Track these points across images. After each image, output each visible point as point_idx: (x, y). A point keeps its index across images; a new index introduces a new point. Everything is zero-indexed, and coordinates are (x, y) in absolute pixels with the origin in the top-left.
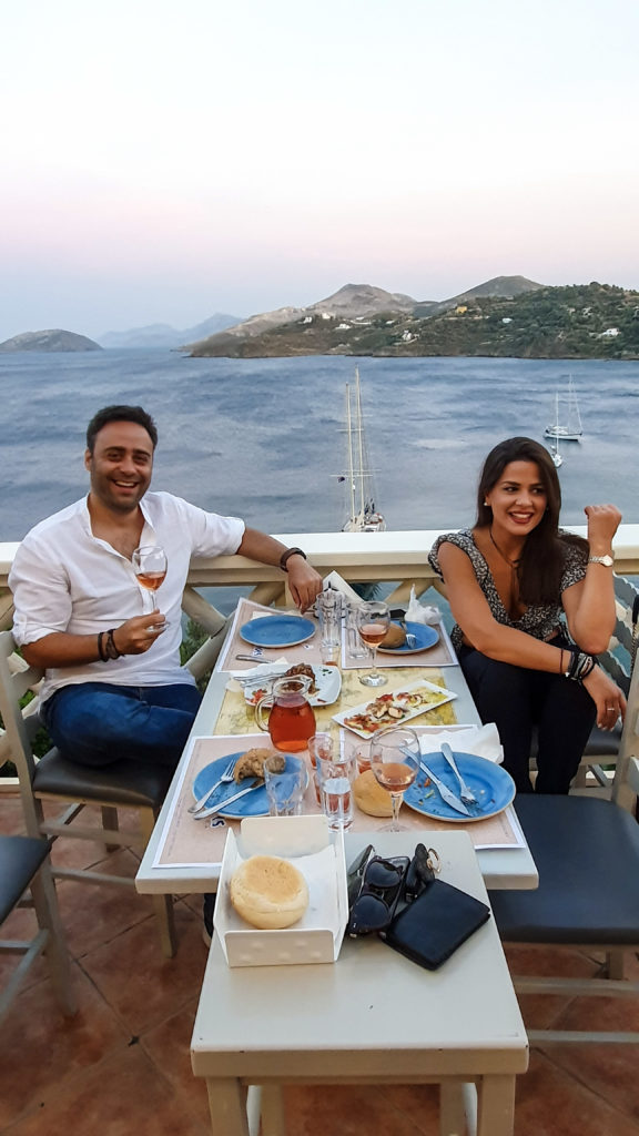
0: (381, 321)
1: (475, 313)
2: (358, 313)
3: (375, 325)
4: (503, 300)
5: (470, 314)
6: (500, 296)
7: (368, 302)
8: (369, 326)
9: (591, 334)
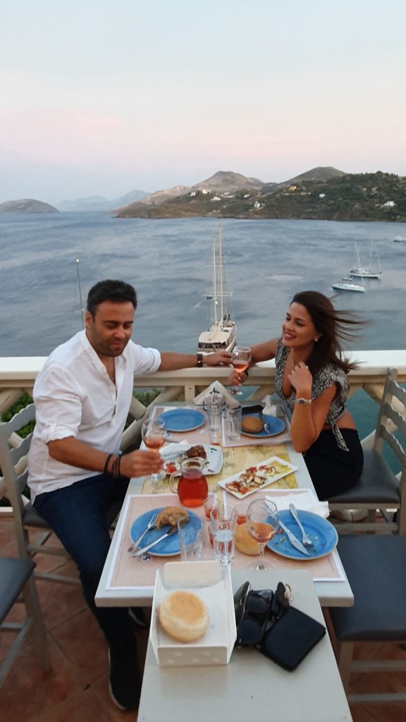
0: (240, 195)
1: (301, 190)
2: (226, 190)
3: (237, 198)
4: (320, 182)
5: (298, 191)
6: (318, 180)
7: (232, 183)
8: (232, 198)
9: (377, 205)
